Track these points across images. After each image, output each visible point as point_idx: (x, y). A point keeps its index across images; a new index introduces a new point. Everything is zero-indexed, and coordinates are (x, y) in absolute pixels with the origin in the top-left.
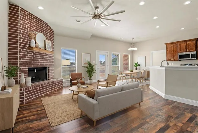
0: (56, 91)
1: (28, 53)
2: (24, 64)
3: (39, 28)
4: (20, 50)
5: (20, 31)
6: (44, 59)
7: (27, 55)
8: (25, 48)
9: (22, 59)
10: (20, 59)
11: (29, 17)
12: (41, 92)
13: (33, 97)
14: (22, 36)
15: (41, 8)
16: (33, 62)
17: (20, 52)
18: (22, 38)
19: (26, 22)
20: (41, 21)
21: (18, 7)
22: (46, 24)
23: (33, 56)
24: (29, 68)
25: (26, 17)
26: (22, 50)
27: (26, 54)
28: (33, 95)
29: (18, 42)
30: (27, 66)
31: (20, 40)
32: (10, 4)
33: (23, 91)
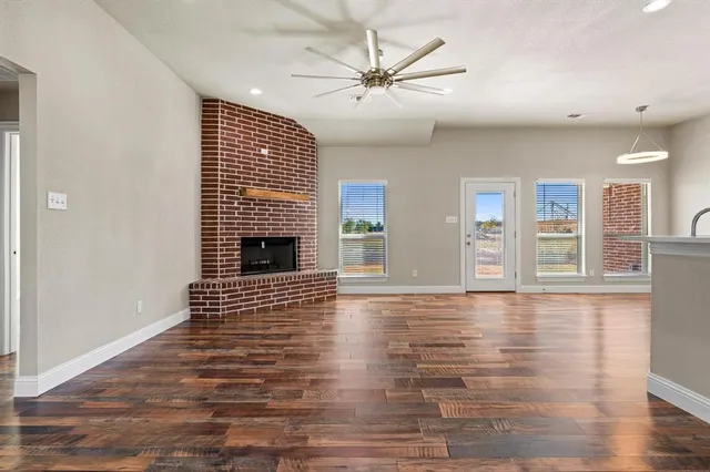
0: (310, 302)
1: (239, 203)
2: (232, 229)
3: (270, 138)
4: (222, 197)
5: (222, 154)
6: (284, 215)
7: (239, 208)
8: (234, 193)
9: (227, 218)
10: (222, 218)
11: (244, 117)
12: (264, 298)
13: (240, 307)
14: (227, 166)
15: (256, 92)
16: (254, 224)
17: (222, 202)
18: (227, 171)
19: (234, 130)
20: (276, 118)
21: (217, 101)
22: (290, 121)
23: (254, 209)
24: (243, 239)
25: (234, 120)
26: (227, 198)
27: (236, 205)
28: (241, 301)
29: (217, 181)
30: (239, 234)
31: (222, 176)
32: (204, 101)
33: (217, 289)
